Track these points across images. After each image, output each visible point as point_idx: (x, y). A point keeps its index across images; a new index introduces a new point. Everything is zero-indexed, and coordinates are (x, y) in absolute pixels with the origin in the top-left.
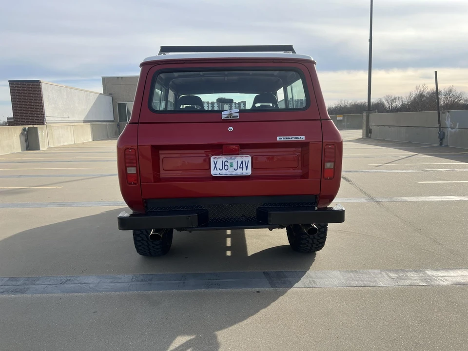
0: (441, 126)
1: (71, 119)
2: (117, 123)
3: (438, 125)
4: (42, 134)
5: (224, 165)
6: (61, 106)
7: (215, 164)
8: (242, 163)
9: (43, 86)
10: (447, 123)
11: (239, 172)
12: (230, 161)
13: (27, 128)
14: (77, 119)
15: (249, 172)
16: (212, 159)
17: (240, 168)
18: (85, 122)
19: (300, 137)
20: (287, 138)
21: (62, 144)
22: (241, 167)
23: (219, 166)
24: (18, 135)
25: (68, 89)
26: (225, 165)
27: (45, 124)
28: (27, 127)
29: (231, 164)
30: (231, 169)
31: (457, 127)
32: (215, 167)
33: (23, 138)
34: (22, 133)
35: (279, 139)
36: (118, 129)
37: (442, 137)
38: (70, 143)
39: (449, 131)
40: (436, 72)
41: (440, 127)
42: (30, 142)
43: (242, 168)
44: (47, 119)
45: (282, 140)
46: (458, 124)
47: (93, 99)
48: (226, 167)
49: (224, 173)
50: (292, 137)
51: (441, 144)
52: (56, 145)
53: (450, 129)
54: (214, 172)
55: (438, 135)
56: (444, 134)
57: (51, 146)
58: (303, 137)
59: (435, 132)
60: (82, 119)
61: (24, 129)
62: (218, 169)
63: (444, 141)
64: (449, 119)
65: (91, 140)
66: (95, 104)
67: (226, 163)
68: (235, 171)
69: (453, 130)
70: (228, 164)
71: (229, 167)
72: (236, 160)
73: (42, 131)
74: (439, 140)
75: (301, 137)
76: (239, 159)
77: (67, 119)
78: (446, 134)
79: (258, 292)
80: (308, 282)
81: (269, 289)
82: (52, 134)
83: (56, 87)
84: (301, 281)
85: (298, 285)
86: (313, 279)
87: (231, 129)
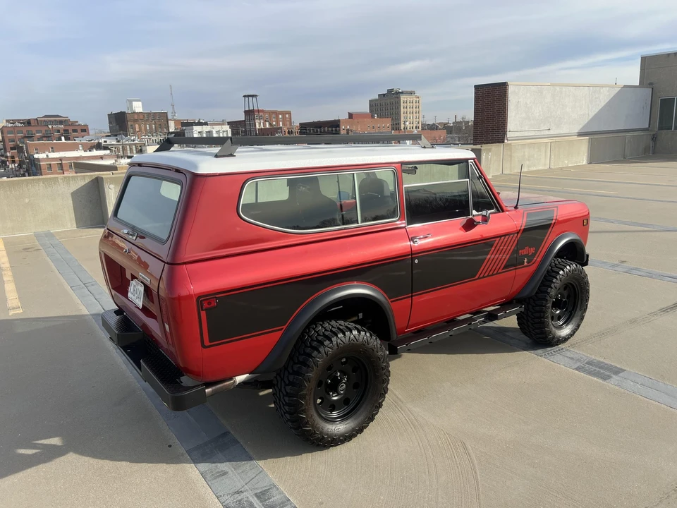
1: (551, 132)
2: (652, 133)
4: (487, 158)
6: (538, 114)
9: (511, 90)
14: (564, 130)
15: (141, 305)
18: (580, 134)
19: (148, 279)
20: (143, 277)
21: (525, 170)
25: (558, 88)
26: (134, 290)
27: (506, 141)
29: (137, 289)
32: (130, 289)
35: (140, 275)
36: (652, 144)
38: (541, 168)
44: (509, 135)
47: (605, 97)
49: (133, 298)
50: (145, 277)
52: (515, 171)
54: (129, 295)
57: (506, 172)
58: (149, 281)
60: (576, 129)
62: (131, 292)
65: (585, 162)
71: (135, 293)
73: (488, 154)
77: (547, 132)
79: (170, 446)
80: (217, 470)
81: (182, 450)
82: (511, 156)
83: (533, 88)
84: (219, 465)
85: (204, 466)
86: (230, 472)
87: (126, 252)
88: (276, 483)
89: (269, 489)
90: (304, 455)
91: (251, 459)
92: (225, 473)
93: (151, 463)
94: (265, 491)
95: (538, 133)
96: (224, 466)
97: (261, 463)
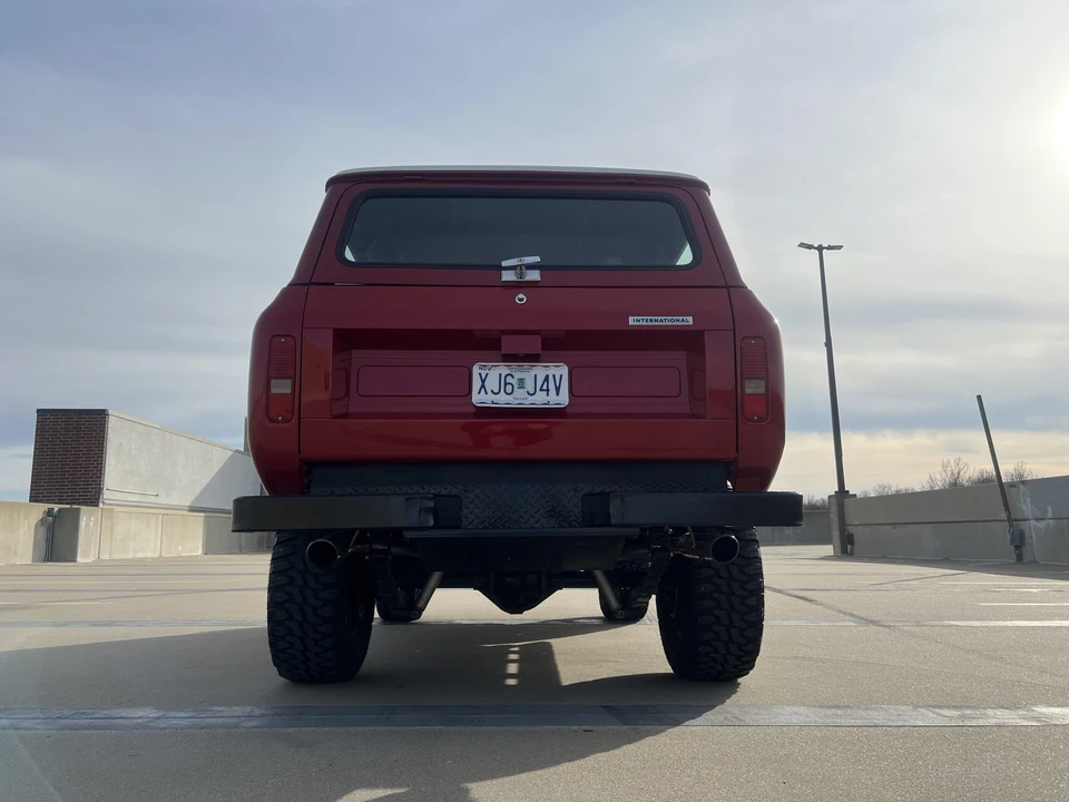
0: (1013, 517)
1: (158, 500)
3: (1004, 516)
4: (87, 525)
5: (504, 383)
6: (143, 469)
7: (483, 381)
8: (547, 379)
9: (112, 423)
10: (1024, 507)
11: (540, 400)
12: (518, 375)
13: (56, 510)
14: (174, 502)
15: (563, 399)
16: (476, 370)
17: (541, 390)
18: (192, 509)
19: (681, 318)
20: (651, 320)
21: (130, 556)
22: (545, 387)
23: (492, 384)
24: (33, 523)
25: (167, 434)
26: (506, 384)
27: (101, 505)
28: (56, 507)
29: (521, 381)
30: (520, 393)
31: (1050, 516)
32: (483, 386)
33: (42, 531)
34: (42, 520)
35: (632, 321)
37: (1019, 542)
38: (149, 555)
39: (1033, 528)
40: (979, 398)
41: (1010, 519)
42: (57, 543)
43: (548, 390)
44: (106, 495)
45: (641, 323)
46: (1050, 509)
47: (219, 458)
48: (509, 388)
49: (502, 400)
50: (663, 318)
51: (1020, 558)
52: (116, 556)
53: (1033, 522)
54: (478, 398)
55: (1009, 536)
56: (1022, 535)
57: (105, 556)
58: (690, 319)
59: (1002, 532)
60: (188, 503)
61: (49, 513)
62: (489, 391)
63: (1026, 550)
64: (1029, 499)
65: (200, 552)
66: (221, 471)
67: (509, 379)
68: (530, 398)
69: (1042, 524)
70: (514, 382)
71: (516, 387)
72: (533, 373)
73: (89, 518)
74: (1012, 548)
75: (685, 318)
76: (540, 371)
77: (153, 499)
78: (1027, 534)
79: (587, 731)
82: (112, 530)
83: (140, 428)
87: (520, 300)
91: (712, 706)
95: (142, 499)
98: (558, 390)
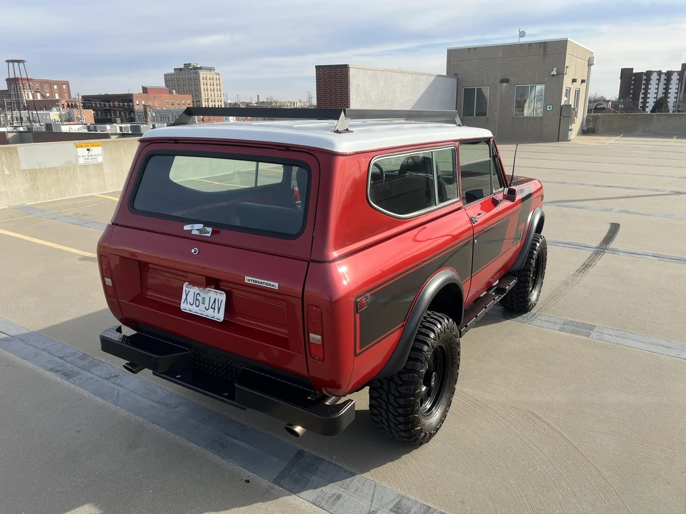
7: (187, 295)
8: (215, 301)
9: (352, 72)
11: (210, 314)
12: (202, 295)
15: (221, 316)
16: (184, 288)
17: (212, 307)
19: (272, 283)
20: (256, 282)
23: (190, 298)
25: (389, 73)
26: (197, 300)
29: (204, 298)
30: (202, 306)
32: (186, 299)
35: (246, 280)
43: (214, 309)
45: (251, 282)
48: (198, 302)
49: (194, 310)
50: (263, 281)
54: (185, 307)
58: (277, 285)
62: (189, 302)
68: (207, 311)
70: (198, 297)
71: (201, 302)
72: (209, 295)
75: (274, 284)
76: (213, 294)
79: (248, 481)
80: (328, 496)
81: (265, 483)
84: (323, 489)
85: (310, 494)
86: (343, 494)
87: (195, 252)
88: (402, 493)
89: (400, 501)
90: (404, 457)
91: (353, 474)
92: (339, 497)
93: (243, 506)
94: (397, 504)
96: (331, 489)
97: (367, 475)
98: (219, 309)
